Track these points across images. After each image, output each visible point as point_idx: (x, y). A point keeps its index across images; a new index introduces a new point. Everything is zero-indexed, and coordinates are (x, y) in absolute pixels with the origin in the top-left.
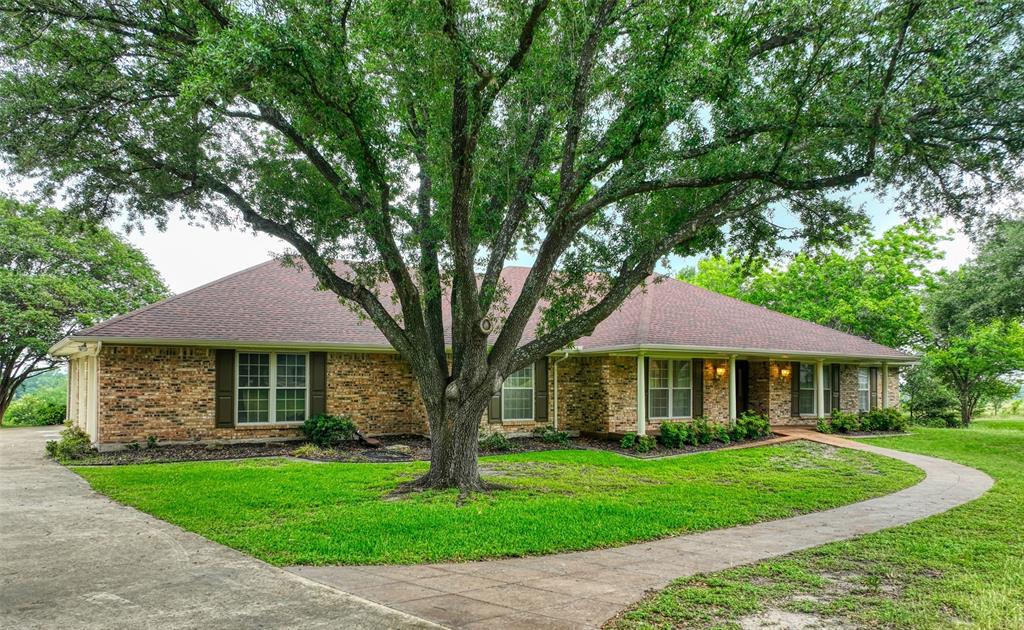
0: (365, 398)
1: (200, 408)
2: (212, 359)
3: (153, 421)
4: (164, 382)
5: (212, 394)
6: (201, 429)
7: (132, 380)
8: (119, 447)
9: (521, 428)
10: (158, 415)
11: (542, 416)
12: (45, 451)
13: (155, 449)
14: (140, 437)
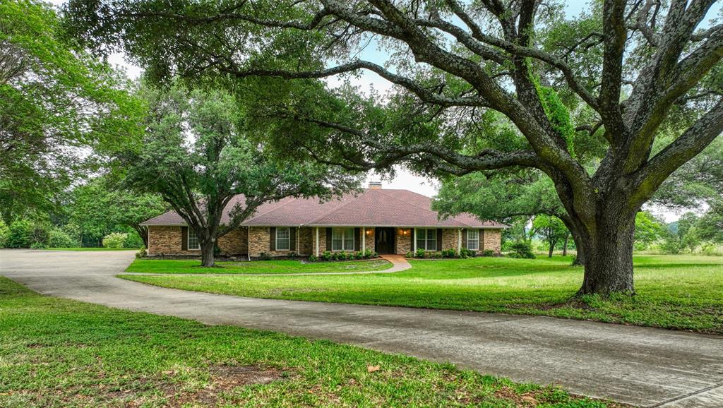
0: (231, 241)
1: (177, 244)
2: (181, 229)
3: (163, 248)
4: (167, 237)
5: (181, 240)
6: (177, 251)
7: (158, 236)
8: (154, 255)
9: (283, 252)
10: (165, 246)
11: (293, 248)
12: (135, 257)
13: (163, 256)
14: (160, 252)
